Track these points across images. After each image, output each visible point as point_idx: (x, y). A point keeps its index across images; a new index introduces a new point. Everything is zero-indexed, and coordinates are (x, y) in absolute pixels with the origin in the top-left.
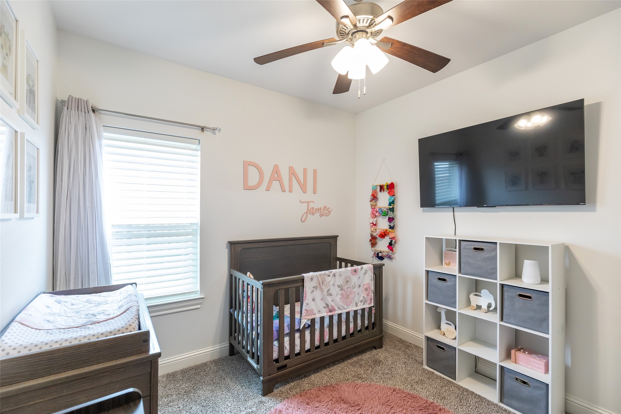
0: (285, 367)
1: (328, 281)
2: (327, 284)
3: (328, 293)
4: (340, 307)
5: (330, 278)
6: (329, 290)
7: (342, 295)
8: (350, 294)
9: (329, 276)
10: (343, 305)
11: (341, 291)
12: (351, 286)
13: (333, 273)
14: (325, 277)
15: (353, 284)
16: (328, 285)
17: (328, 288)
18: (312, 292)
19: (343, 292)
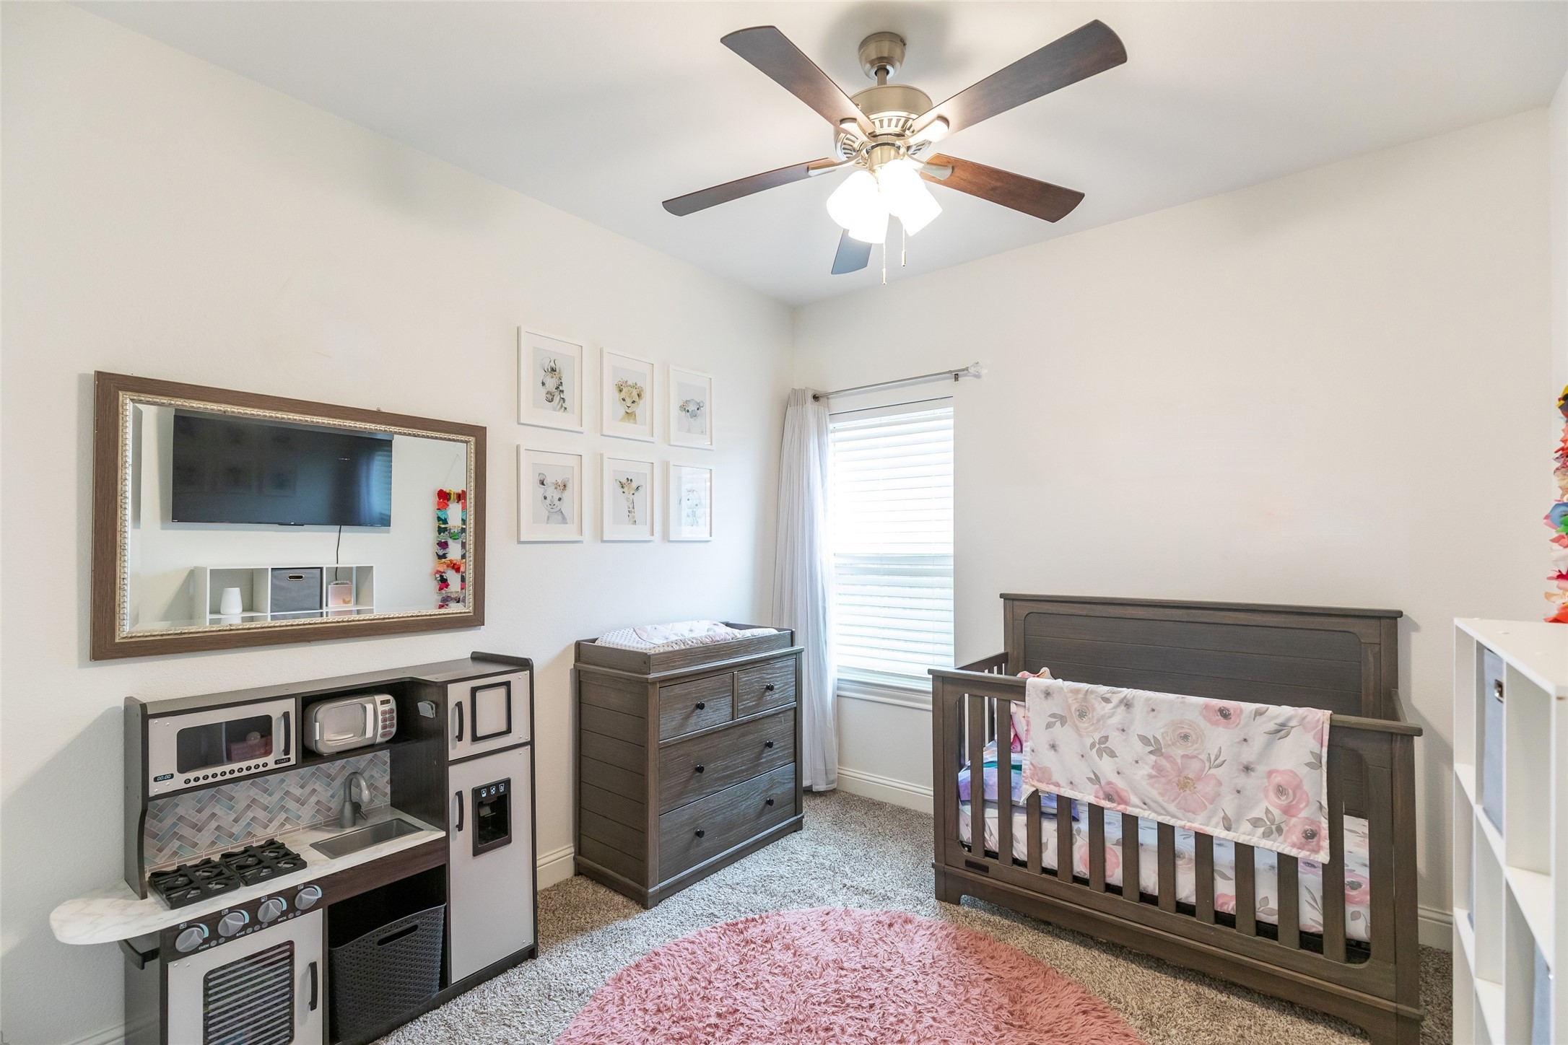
0: (984, 869)
1: (1102, 713)
2: (1099, 720)
3: (1103, 746)
4: (1147, 801)
5: (1110, 706)
6: (1106, 738)
7: (1156, 766)
8: (1199, 779)
9: (1107, 700)
10: (1160, 799)
11: (1153, 758)
12: (1204, 757)
13: (1122, 695)
14: (1093, 701)
15: (1214, 753)
16: (1101, 722)
17: (1103, 734)
18: (1049, 726)
19: (1163, 762)
